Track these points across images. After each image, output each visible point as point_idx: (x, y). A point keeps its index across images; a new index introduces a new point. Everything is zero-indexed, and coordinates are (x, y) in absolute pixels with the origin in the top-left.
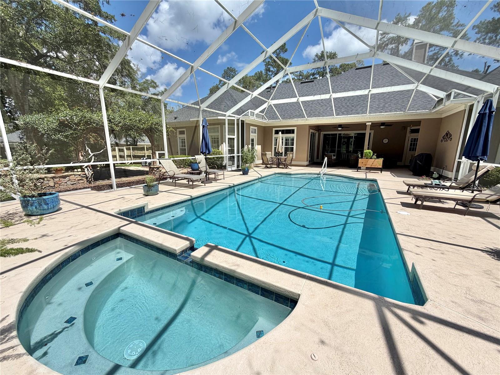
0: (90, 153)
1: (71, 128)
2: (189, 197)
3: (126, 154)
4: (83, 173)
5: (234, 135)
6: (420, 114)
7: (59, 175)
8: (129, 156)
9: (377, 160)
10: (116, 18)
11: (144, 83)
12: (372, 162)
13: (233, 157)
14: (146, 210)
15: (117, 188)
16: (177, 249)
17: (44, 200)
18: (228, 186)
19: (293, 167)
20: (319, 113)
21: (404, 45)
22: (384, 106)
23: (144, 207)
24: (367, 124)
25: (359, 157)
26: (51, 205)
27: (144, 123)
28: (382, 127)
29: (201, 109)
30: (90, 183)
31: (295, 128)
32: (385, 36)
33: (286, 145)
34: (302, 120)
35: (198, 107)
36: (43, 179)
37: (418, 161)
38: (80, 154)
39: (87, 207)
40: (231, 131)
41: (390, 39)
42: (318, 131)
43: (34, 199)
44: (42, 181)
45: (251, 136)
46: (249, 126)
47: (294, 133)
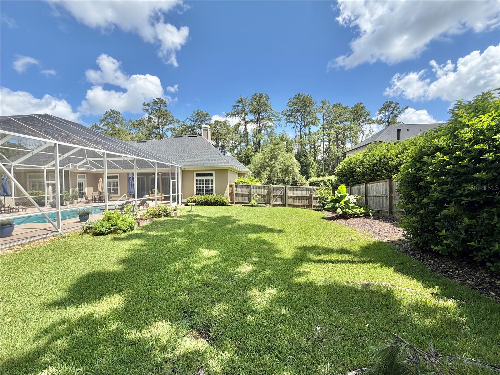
33: (113, 186)
35: (10, 164)
45: (79, 180)
46: (75, 173)
47: (117, 178)
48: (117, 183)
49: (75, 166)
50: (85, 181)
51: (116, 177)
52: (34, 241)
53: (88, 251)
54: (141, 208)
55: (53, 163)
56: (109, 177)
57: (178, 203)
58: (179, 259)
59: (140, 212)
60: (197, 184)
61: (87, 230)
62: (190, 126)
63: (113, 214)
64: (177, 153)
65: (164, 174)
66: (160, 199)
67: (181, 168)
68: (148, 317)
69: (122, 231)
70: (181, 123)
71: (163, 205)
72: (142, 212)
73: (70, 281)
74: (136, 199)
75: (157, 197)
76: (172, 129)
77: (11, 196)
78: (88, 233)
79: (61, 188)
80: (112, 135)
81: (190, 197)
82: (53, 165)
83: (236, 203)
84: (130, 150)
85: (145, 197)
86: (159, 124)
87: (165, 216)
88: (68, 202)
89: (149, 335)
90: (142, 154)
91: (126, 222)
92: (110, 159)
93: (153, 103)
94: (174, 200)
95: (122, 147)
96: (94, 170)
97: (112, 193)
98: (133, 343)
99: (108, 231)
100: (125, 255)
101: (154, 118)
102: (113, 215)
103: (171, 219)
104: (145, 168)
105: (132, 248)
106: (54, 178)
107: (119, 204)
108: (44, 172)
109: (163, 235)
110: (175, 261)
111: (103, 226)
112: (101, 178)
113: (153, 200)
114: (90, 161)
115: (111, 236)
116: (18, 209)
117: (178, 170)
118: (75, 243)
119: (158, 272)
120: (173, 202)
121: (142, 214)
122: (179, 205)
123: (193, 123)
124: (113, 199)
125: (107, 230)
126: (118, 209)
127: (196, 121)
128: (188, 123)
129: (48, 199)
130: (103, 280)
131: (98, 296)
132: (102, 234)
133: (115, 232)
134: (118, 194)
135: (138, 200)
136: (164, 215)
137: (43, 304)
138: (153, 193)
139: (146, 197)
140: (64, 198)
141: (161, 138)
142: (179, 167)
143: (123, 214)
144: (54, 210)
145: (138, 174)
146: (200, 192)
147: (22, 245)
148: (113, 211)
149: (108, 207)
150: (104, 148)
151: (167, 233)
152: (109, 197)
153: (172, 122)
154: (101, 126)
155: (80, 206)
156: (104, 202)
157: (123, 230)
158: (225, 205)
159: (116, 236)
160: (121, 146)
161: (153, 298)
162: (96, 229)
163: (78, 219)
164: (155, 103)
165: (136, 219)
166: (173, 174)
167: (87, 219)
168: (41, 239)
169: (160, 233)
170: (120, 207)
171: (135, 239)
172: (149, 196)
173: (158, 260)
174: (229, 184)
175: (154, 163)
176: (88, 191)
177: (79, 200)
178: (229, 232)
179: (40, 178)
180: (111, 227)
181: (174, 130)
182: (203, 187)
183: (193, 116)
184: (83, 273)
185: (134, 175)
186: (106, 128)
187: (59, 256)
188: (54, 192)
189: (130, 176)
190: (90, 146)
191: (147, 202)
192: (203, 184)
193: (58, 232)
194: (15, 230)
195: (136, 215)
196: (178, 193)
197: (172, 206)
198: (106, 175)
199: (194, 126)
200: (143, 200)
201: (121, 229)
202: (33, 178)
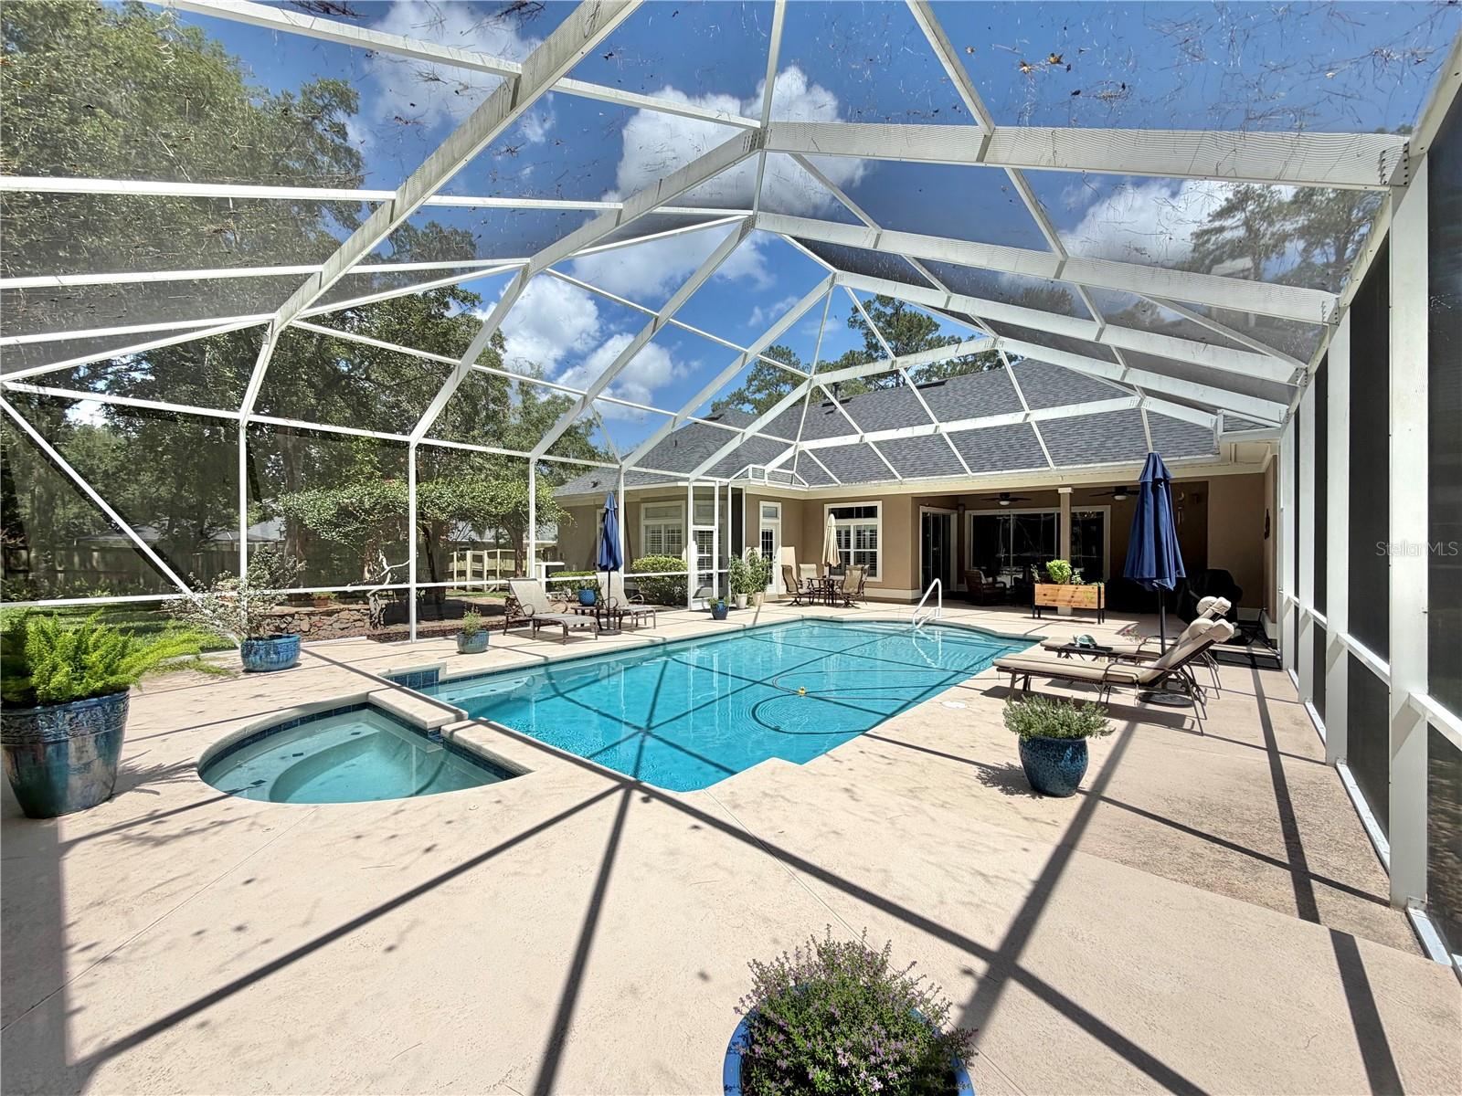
0: (386, 566)
1: (356, 519)
2: (540, 660)
3: (486, 568)
4: (367, 607)
5: (713, 524)
6: (1192, 465)
7: (321, 610)
8: (492, 573)
9: (1083, 588)
10: (482, 298)
11: (549, 403)
12: (1071, 594)
13: (710, 577)
14: (441, 677)
15: (417, 638)
16: (428, 721)
17: (275, 645)
18: (647, 643)
19: (861, 604)
20: (936, 464)
21: (1274, 256)
22: (1102, 445)
23: (437, 671)
24: (1061, 491)
25: (1034, 577)
26: (283, 656)
27: (500, 504)
28: (1117, 498)
29: (624, 470)
30: (375, 627)
31: (879, 504)
32: (1209, 240)
33: (859, 547)
34: (890, 484)
35: (617, 466)
36: (292, 616)
37: (1191, 592)
38: (366, 569)
39: (340, 665)
40: (704, 514)
41: (1226, 244)
42: (957, 509)
43: (260, 642)
44: (290, 619)
45: (764, 524)
46: (756, 499)
47: (875, 515)
48: (874, 532)
51: (870, 512)
55: (712, 461)
56: (841, 514)
77: (619, 569)
79: (722, 548)
88: (744, 599)
96: (805, 488)
108: (687, 497)
114: (802, 454)
134: (877, 574)
179: (677, 516)
202: (656, 516)
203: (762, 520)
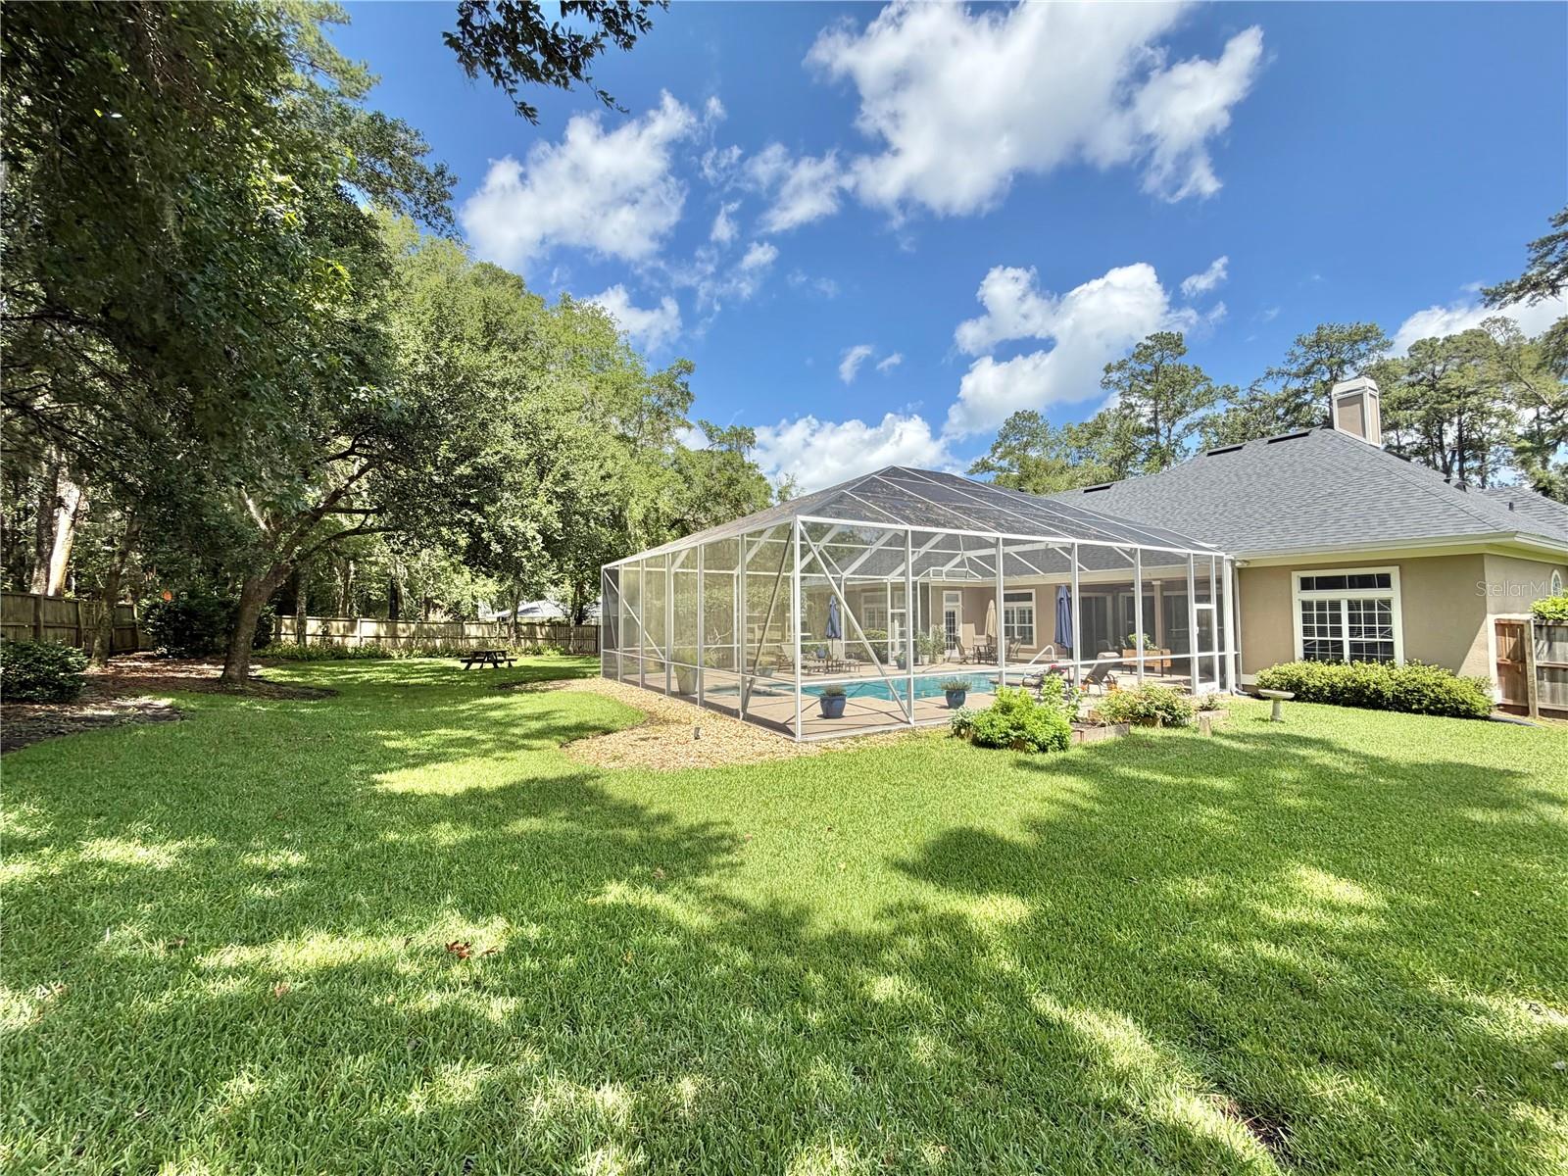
31: (1033, 591)
34: (1042, 577)
35: (840, 576)
45: (947, 607)
46: (939, 590)
47: (1031, 600)
48: (1030, 612)
49: (938, 574)
50: (958, 608)
51: (1028, 597)
52: (873, 734)
53: (961, 780)
54: (1094, 689)
55: (902, 568)
56: (1008, 598)
57: (1223, 685)
58: (1201, 869)
59: (1086, 700)
60: (1306, 619)
61: (960, 728)
62: (1282, 396)
63: (1019, 696)
64: (1221, 509)
65: (1168, 585)
66: (1158, 667)
67: (1233, 562)
68: (1088, 986)
69: (1035, 747)
70: (1242, 396)
71: (1162, 687)
72: (1093, 701)
73: (929, 834)
74: (1077, 661)
75: (1142, 659)
76: (1202, 425)
77: (840, 638)
78: (962, 737)
79: (915, 626)
80: (1020, 481)
81: (1275, 668)
82: (902, 574)
83: (1544, 712)
84: (1062, 520)
85: (1105, 658)
86: (1155, 419)
87: (1166, 724)
88: (926, 659)
89: (1086, 1029)
90: (1094, 530)
91: (1046, 722)
92: (1012, 550)
93: (1136, 356)
94: (1207, 673)
95: (1041, 517)
96: (978, 580)
97: (1018, 640)
98: (1044, 1022)
99: (1004, 741)
100: (1041, 811)
101: (1139, 403)
102: (1014, 701)
103: (1190, 735)
104: (1108, 567)
105: (1060, 796)
106: (903, 599)
107: (1034, 672)
108: (886, 590)
109: (1155, 782)
110: (1183, 869)
111: (992, 726)
112: (992, 602)
113: (1132, 668)
114: (969, 559)
115: (1009, 755)
116: (849, 665)
117: (1220, 569)
118: (938, 754)
119: (1126, 882)
120: (1201, 681)
121: (1091, 708)
122: (1226, 693)
123: (1296, 385)
124: (1021, 656)
125: (1002, 738)
126: (1031, 685)
127: (1308, 372)
128: (1274, 390)
129: (893, 649)
130: (988, 854)
131: (977, 885)
132: (988, 744)
133: (1018, 744)
134: (1031, 643)
135: (1082, 666)
136: (1164, 719)
137: (887, 859)
138: (1132, 646)
139: (1109, 657)
140: (919, 649)
141: (1163, 462)
142: (1226, 557)
143: (1038, 700)
144: (902, 675)
145: (1083, 588)
146: (1322, 650)
147: (855, 738)
148: (1016, 691)
149: (1005, 679)
150: (998, 527)
151: (1168, 779)
152: (1009, 650)
153: (1205, 399)
154: (994, 461)
155: (948, 670)
156: (996, 664)
157: (1038, 744)
158: (1469, 715)
159: (1021, 756)
160: (1039, 513)
161: (1104, 945)
162: (978, 729)
163: (943, 700)
164: (1142, 353)
165: (1075, 720)
166: (1203, 583)
167: (962, 703)
168: (882, 732)
169: (1145, 775)
170: (1035, 681)
171: (1069, 774)
172: (1116, 654)
173: (1129, 850)
174: (1490, 621)
175: (1132, 553)
176: (965, 631)
177: (947, 653)
178: (1469, 833)
179: (881, 602)
180: (1011, 731)
181: (1213, 424)
182: (1337, 632)
183: (1297, 357)
184: (952, 825)
185: (1070, 591)
186: (1005, 463)
187: (910, 776)
188: (902, 634)
189: (1062, 595)
190: (969, 527)
191: (1113, 673)
192: (1337, 619)
193: (909, 723)
194: (847, 706)
195: (1075, 707)
196: (1222, 648)
197: (1198, 694)
198: (1001, 593)
199: (1297, 394)
200: (1099, 665)
201: (1033, 741)
202: (872, 602)
203: (945, 603)
